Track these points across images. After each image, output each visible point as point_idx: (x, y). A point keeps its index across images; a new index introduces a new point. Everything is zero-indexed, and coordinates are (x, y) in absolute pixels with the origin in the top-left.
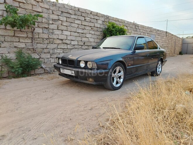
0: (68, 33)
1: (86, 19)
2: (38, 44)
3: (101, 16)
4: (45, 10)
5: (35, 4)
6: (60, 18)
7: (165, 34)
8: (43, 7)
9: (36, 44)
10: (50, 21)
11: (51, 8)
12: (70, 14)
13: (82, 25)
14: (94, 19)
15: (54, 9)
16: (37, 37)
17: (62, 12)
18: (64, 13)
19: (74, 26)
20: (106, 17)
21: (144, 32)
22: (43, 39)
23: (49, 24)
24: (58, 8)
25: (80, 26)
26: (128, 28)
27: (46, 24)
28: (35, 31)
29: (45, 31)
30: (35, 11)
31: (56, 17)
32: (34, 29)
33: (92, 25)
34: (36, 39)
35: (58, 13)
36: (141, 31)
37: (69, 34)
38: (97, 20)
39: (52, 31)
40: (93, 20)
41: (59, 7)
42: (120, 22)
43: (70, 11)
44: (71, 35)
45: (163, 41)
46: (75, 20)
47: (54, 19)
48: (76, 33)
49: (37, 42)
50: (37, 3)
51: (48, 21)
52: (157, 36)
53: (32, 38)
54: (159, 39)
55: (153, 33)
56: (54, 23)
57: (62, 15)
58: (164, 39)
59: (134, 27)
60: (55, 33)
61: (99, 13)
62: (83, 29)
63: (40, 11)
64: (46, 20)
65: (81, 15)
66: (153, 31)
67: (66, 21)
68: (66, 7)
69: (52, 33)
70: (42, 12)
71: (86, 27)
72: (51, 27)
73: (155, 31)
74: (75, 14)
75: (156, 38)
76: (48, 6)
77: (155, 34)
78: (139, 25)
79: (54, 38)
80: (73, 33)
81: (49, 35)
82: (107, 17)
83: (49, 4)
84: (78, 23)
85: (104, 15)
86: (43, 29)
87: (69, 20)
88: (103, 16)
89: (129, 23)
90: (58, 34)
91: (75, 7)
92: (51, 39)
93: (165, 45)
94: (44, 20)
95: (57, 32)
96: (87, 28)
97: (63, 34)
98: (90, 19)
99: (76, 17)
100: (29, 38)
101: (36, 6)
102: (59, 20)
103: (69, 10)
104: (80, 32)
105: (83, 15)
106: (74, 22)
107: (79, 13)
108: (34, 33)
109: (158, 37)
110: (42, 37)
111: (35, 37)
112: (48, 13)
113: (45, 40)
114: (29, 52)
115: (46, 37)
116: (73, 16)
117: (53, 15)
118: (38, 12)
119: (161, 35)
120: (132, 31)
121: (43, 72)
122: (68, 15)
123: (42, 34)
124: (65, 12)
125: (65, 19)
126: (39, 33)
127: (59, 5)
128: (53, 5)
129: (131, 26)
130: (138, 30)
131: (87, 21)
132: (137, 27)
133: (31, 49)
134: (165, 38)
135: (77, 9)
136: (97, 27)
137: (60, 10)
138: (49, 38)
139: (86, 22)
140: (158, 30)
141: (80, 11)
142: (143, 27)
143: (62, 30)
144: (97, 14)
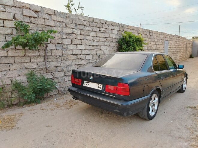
0: (82, 47)
1: (100, 30)
2: (51, 63)
3: (116, 25)
4: (58, 23)
5: (48, 18)
6: (74, 31)
7: (178, 38)
8: (55, 20)
9: (49, 62)
10: (64, 36)
11: (65, 21)
12: (85, 26)
13: (96, 36)
14: (109, 29)
15: (67, 22)
16: (50, 54)
17: (76, 24)
18: (78, 25)
19: (88, 39)
20: (120, 26)
21: (158, 38)
22: (56, 56)
23: (62, 39)
24: (71, 20)
25: (94, 38)
26: (143, 35)
27: (60, 40)
28: (48, 48)
29: (59, 47)
30: (47, 26)
31: (69, 31)
32: (47, 46)
33: (107, 36)
34: (48, 57)
35: (72, 25)
36: (155, 37)
37: (84, 48)
38: (111, 29)
39: (65, 47)
40: (108, 31)
41: (73, 19)
42: (135, 30)
43: (85, 23)
44: (86, 49)
45: (176, 46)
46: (90, 32)
47: (68, 33)
48: (91, 46)
49: (50, 60)
50: (49, 16)
51: (61, 36)
52: (170, 42)
53: (45, 56)
54: (172, 44)
55: (167, 39)
56: (67, 37)
57: (76, 28)
58: (177, 45)
59: (148, 34)
60: (69, 48)
61: (114, 22)
62: (98, 41)
63: (53, 25)
64: (59, 35)
65: (96, 26)
66: (167, 37)
67: (81, 34)
68: (80, 18)
69: (66, 49)
70: (55, 26)
71: (100, 38)
72: (65, 42)
73: (168, 37)
74: (90, 26)
75: (169, 44)
76: (61, 18)
77: (168, 39)
78: (153, 31)
79: (68, 54)
80: (88, 47)
81: (63, 52)
82: (122, 25)
83: (62, 16)
84: (93, 36)
85: (119, 23)
86: (56, 45)
87: (83, 33)
88: (118, 25)
89: (143, 30)
90: (72, 50)
91: (89, 17)
92: (65, 56)
93: (178, 51)
94: (57, 35)
95: (71, 47)
96: (102, 39)
97: (77, 48)
98: (104, 29)
99: (91, 29)
100: (41, 57)
101: (49, 19)
102: (73, 33)
103: (83, 21)
104: (95, 45)
105: (98, 25)
106: (88, 35)
107: (94, 24)
108: (47, 51)
109: (172, 42)
110: (55, 54)
111: (47, 55)
112: (62, 26)
113: (58, 57)
114: (42, 72)
115: (59, 54)
116: (87, 28)
117: (67, 28)
118: (51, 26)
119: (174, 40)
120: (147, 38)
121: (56, 93)
122: (82, 28)
123: (55, 51)
124: (80, 24)
125: (79, 32)
126: (51, 50)
127: (73, 17)
128: (66, 17)
129: (145, 33)
130: (153, 37)
131: (102, 32)
132: (151, 34)
133: (43, 69)
134: (177, 42)
135: (91, 20)
136: (112, 37)
137: (74, 22)
138: (63, 55)
139: (101, 34)
140: (171, 35)
141: (95, 21)
142: (157, 33)
143: (76, 45)
144: (112, 24)
